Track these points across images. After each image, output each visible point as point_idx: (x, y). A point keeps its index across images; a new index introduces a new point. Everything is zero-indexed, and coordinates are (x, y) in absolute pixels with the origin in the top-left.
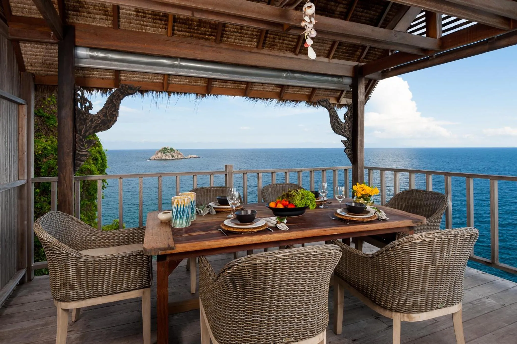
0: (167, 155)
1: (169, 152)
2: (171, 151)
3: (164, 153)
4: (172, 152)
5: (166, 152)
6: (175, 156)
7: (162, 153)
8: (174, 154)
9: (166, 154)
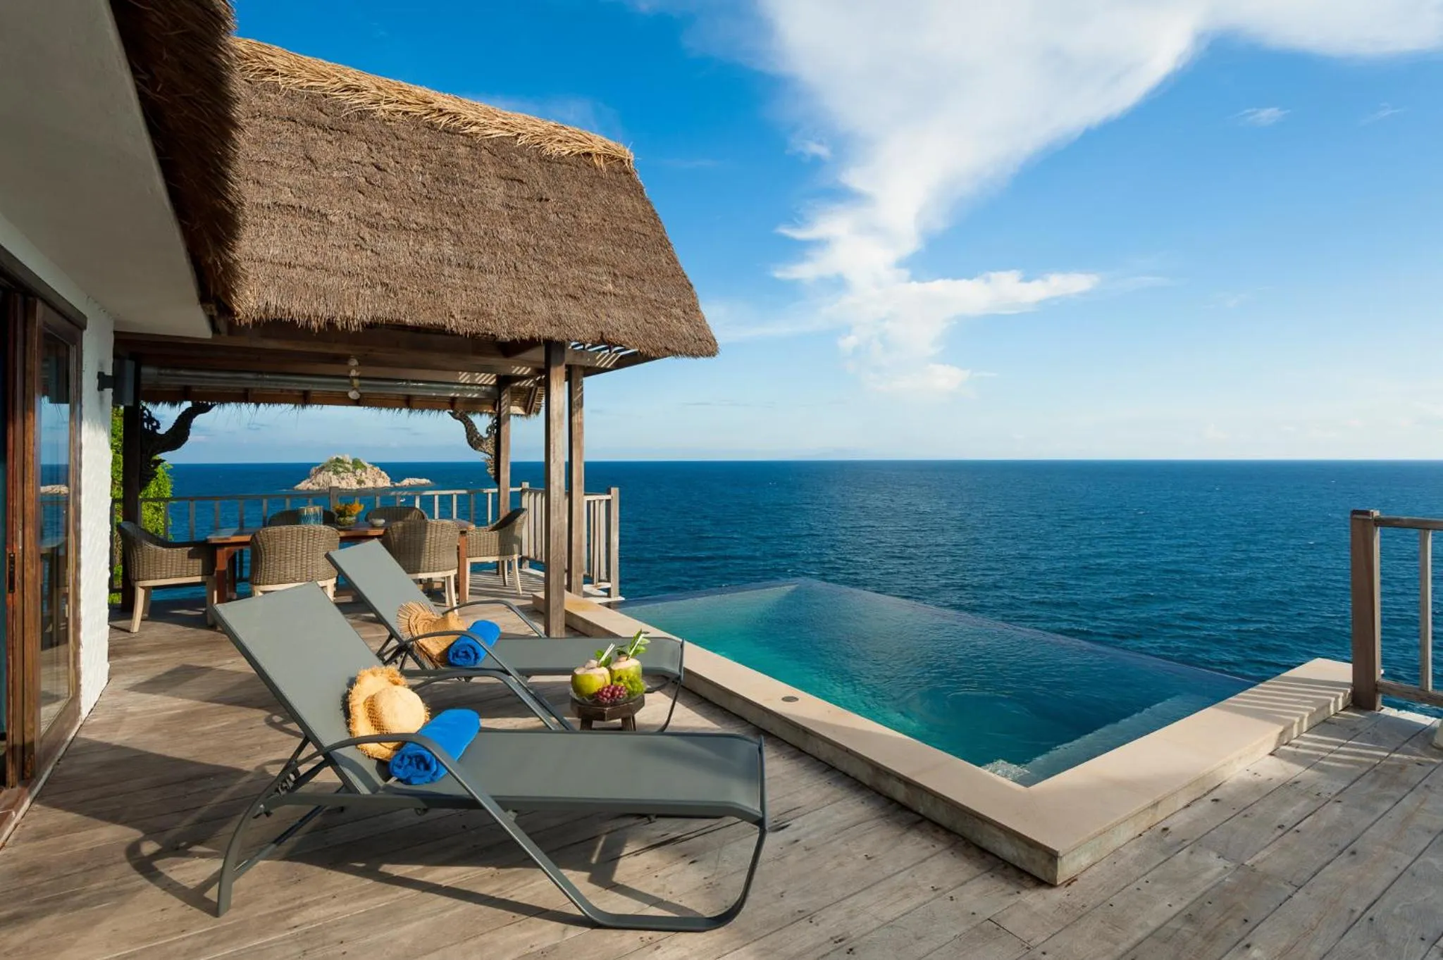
0: (343, 479)
1: (348, 470)
2: (355, 468)
3: (336, 473)
4: (359, 471)
5: (341, 469)
6: (366, 481)
7: (331, 473)
8: (363, 474)
9: (342, 475)
